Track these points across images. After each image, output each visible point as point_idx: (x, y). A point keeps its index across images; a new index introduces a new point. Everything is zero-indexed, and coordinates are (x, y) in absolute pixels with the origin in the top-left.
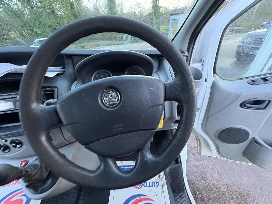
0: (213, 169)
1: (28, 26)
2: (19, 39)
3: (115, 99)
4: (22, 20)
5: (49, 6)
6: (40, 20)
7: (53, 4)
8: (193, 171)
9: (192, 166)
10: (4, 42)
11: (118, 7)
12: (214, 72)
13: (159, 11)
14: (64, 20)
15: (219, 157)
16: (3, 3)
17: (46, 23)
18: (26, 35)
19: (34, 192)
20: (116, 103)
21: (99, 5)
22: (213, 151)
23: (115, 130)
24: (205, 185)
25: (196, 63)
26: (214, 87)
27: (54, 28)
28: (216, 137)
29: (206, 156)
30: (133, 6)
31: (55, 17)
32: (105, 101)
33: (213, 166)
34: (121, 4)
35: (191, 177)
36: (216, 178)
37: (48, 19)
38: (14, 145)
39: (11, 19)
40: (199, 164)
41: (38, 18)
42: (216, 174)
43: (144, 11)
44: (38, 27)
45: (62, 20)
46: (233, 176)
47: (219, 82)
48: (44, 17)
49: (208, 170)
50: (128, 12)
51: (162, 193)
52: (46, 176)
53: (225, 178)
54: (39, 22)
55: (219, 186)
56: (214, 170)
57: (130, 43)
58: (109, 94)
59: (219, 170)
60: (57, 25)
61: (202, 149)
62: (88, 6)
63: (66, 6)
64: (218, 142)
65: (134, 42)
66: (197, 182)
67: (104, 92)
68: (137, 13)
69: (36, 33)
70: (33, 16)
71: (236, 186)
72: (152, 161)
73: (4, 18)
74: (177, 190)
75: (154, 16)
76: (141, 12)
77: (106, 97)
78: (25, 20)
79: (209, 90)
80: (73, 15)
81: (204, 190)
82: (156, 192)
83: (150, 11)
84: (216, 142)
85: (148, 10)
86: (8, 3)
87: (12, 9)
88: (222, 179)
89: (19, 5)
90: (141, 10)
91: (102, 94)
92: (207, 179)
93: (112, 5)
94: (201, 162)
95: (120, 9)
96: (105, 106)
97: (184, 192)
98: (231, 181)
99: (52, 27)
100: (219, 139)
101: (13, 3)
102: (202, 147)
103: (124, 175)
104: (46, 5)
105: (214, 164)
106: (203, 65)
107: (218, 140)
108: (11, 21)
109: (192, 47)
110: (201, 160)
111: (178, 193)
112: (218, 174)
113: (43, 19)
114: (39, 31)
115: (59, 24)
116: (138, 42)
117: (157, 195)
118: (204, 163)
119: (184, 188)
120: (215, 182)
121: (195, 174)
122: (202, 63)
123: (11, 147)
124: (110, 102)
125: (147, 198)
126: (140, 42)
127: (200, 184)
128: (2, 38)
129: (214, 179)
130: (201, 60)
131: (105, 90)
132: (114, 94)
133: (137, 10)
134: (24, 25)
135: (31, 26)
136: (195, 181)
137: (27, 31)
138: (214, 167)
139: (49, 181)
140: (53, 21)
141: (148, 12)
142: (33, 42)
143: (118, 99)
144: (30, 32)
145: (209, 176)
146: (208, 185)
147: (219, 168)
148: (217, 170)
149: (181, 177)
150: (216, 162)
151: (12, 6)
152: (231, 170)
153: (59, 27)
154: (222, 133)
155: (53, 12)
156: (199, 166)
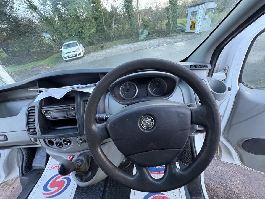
0: (234, 176)
1: (58, 31)
2: (51, 44)
3: (151, 123)
4: (53, 27)
5: (74, 13)
6: (67, 26)
7: (78, 11)
8: (211, 175)
9: (210, 170)
10: (40, 47)
11: (134, 6)
12: (240, 80)
13: (177, 4)
14: (86, 24)
15: (242, 166)
16: (40, 14)
17: (72, 28)
18: (57, 39)
19: (80, 180)
20: (151, 127)
21: (117, 6)
22: (235, 160)
23: (150, 147)
24: (224, 191)
25: (220, 72)
26: (239, 96)
27: (78, 31)
28: (239, 145)
29: (227, 162)
30: (149, 2)
31: (79, 22)
32: (142, 125)
33: (235, 173)
34: (138, 2)
35: (208, 181)
36: (238, 187)
37: (73, 24)
38: (66, 143)
39: (46, 28)
40: (218, 169)
41: (66, 24)
42: (237, 182)
43: (160, 5)
44: (65, 32)
45: (84, 24)
46: (258, 187)
47: (245, 91)
48: (70, 23)
49: (228, 176)
50: (144, 8)
51: (179, 194)
52: (88, 169)
53: (248, 187)
54: (66, 27)
55: (241, 195)
56: (236, 177)
57: (145, 40)
58: (146, 119)
59: (241, 178)
60: (81, 28)
61: (222, 155)
62: (107, 8)
63: (89, 11)
64: (242, 151)
65: (150, 39)
66: (215, 187)
67: (142, 117)
68: (153, 8)
69: (64, 37)
70: (62, 22)
71: (261, 198)
72: (179, 174)
73: (41, 27)
74: (194, 193)
75: (170, 11)
76: (157, 7)
77: (144, 122)
78: (56, 27)
79: (233, 99)
80: (94, 18)
81: (223, 197)
82: (173, 193)
83: (167, 6)
84: (239, 151)
85: (164, 3)
86: (43, 13)
87: (47, 18)
88: (245, 188)
89: (51, 14)
90: (157, 5)
91: (141, 119)
92: (227, 186)
93: (129, 5)
94: (220, 168)
95: (135, 7)
96: (143, 128)
97: (201, 196)
98: (256, 192)
99: (77, 31)
100: (243, 148)
101: (47, 13)
102: (222, 153)
103: (156, 182)
104: (72, 12)
105: (236, 171)
106: (227, 74)
107: (241, 148)
108: (46, 29)
109: (215, 60)
110: (220, 165)
111: (195, 196)
112: (240, 183)
113: (69, 25)
114: (66, 36)
115: (82, 27)
116: (153, 39)
117: (175, 195)
118: (223, 169)
119: (201, 192)
120: (236, 190)
121: (213, 179)
122: (226, 73)
123: (63, 144)
124: (146, 126)
125: (165, 197)
126: (155, 38)
127: (219, 190)
128: (40, 43)
129: (235, 187)
130: (225, 69)
131: (143, 116)
132: (150, 120)
133: (153, 5)
134: (55, 31)
135: (61, 31)
136: (212, 186)
137: (58, 36)
138: (235, 175)
139: (90, 173)
140: (77, 26)
141: (164, 7)
142: (62, 46)
143: (153, 124)
144: (59, 37)
145: (229, 183)
146: (228, 193)
147: (242, 177)
148: (239, 178)
149: (199, 181)
150: (238, 169)
151: (46, 16)
152: (256, 180)
153: (82, 30)
154: (246, 142)
155: (78, 17)
156: (218, 171)
